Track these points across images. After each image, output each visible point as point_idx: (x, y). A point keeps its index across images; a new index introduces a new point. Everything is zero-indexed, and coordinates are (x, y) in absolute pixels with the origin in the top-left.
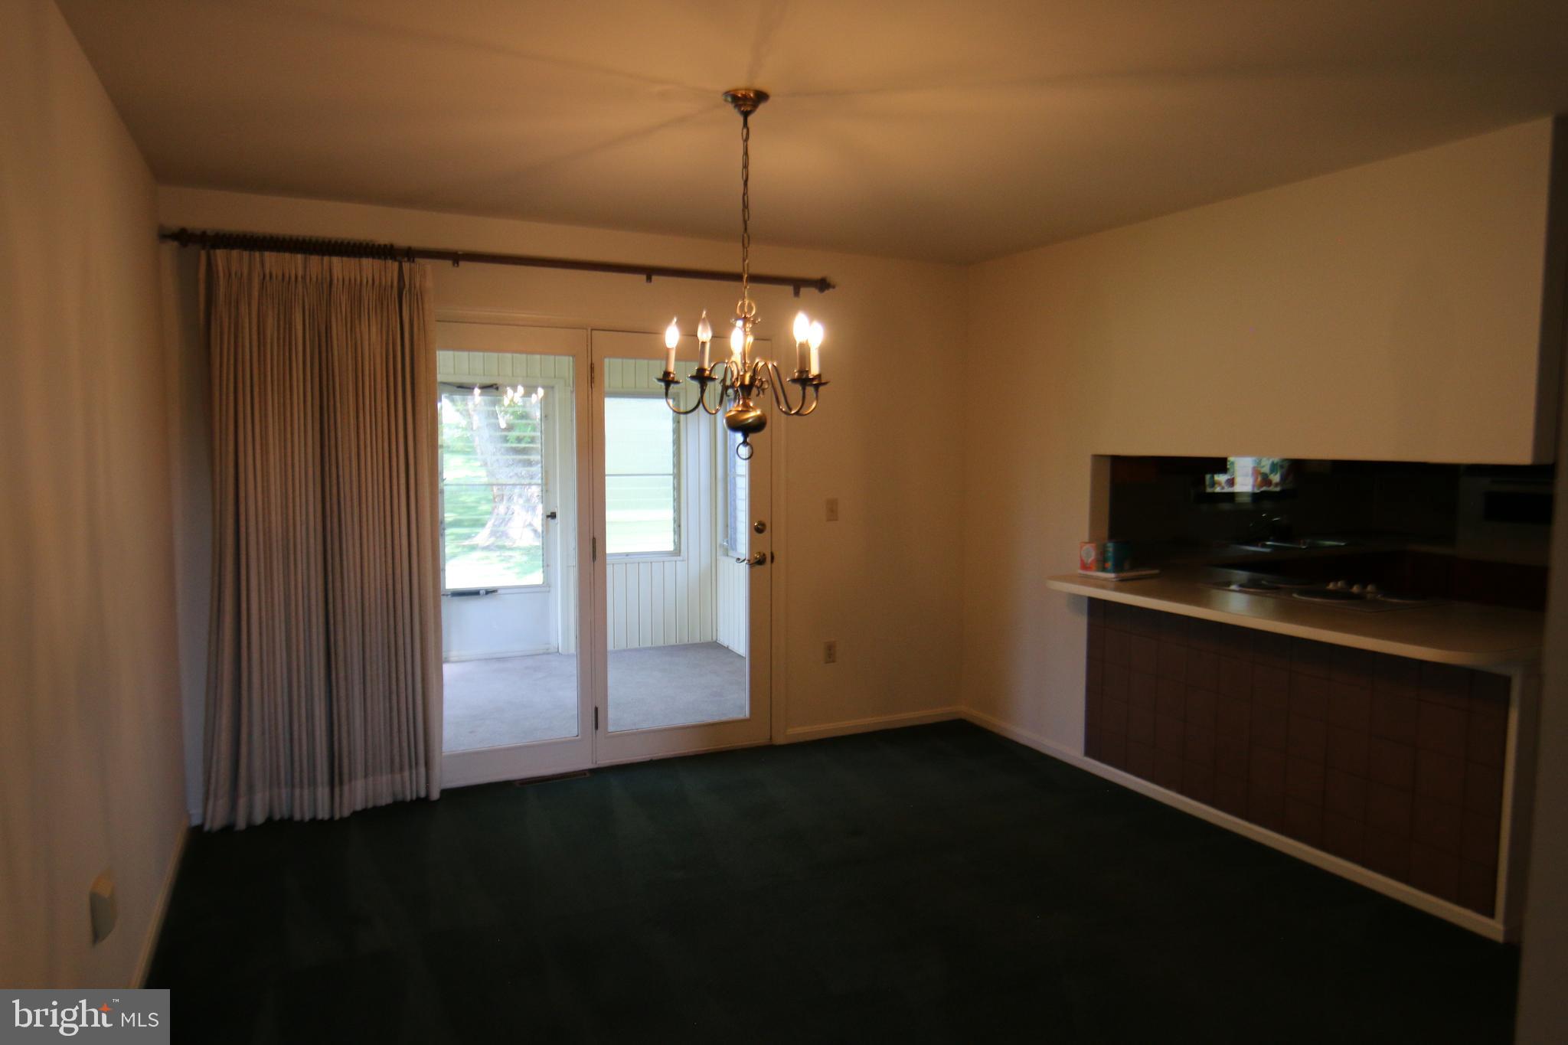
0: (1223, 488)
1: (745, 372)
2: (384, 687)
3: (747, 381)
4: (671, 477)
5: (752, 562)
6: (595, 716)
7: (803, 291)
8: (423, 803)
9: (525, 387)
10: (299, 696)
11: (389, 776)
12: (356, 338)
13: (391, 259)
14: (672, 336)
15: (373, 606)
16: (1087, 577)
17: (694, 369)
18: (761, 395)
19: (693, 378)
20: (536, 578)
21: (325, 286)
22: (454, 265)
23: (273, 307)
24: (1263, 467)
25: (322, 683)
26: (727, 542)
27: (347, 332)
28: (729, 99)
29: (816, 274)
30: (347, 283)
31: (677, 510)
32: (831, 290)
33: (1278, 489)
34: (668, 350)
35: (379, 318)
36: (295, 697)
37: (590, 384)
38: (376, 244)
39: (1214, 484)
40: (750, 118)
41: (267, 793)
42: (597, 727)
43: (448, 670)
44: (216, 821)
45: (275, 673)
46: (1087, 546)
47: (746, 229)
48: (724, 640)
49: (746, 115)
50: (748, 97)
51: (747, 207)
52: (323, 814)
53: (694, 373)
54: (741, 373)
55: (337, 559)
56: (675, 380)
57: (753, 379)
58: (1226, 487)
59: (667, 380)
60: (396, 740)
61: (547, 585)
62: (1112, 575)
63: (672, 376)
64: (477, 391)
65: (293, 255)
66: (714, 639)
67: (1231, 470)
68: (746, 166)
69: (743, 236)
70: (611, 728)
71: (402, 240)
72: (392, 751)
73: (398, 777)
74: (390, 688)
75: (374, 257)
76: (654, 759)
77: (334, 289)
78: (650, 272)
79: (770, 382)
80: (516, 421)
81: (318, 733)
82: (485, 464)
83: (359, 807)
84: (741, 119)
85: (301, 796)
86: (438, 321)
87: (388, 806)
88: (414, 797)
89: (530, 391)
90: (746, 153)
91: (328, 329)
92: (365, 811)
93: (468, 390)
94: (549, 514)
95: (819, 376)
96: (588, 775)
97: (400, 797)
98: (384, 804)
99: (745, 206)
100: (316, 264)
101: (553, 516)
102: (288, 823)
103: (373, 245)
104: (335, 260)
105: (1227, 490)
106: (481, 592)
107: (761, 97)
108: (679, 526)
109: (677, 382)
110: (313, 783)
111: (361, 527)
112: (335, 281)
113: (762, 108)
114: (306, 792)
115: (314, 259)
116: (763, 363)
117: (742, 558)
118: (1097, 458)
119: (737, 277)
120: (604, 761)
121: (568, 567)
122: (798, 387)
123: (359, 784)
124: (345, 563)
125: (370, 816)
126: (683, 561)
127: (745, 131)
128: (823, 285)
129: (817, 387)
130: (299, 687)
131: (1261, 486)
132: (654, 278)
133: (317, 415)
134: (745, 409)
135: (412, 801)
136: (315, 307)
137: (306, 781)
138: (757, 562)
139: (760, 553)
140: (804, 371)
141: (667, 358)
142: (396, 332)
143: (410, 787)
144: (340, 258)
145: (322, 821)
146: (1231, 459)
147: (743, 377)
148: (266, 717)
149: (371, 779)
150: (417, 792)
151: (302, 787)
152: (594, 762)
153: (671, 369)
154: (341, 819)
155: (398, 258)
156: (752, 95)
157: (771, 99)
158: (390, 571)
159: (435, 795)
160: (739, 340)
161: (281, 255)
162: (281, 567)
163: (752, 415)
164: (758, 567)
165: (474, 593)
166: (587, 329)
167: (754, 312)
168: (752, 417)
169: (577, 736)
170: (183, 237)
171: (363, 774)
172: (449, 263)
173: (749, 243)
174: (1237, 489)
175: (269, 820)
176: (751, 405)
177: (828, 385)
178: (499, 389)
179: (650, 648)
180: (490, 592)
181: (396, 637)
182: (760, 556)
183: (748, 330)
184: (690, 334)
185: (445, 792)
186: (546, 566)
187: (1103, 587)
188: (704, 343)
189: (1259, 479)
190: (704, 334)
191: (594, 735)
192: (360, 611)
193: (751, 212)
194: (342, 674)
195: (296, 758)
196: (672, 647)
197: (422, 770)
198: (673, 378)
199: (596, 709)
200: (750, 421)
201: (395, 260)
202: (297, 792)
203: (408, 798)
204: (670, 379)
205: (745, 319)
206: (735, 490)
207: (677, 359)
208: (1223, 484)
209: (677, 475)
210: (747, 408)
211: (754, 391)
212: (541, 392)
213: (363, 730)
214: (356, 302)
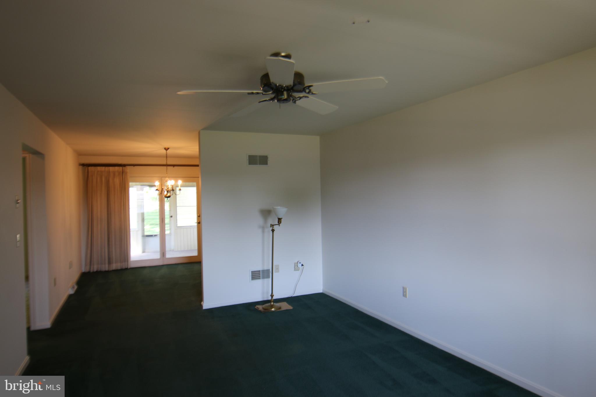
2: (119, 246)
6: (163, 253)
8: (126, 269)
11: (120, 264)
12: (114, 181)
15: (117, 231)
21: (108, 172)
23: (99, 177)
25: (107, 245)
27: (112, 180)
30: (112, 172)
35: (119, 177)
38: (119, 164)
41: (97, 265)
42: (163, 256)
44: (87, 270)
49: (166, 151)
50: (166, 149)
52: (107, 269)
55: (110, 222)
60: (121, 257)
65: (103, 167)
70: (166, 257)
71: (123, 163)
72: (120, 259)
73: (122, 264)
75: (118, 167)
76: (176, 263)
77: (110, 173)
78: (174, 166)
81: (106, 254)
83: (114, 269)
86: (130, 178)
87: (120, 269)
91: (109, 180)
96: (161, 266)
97: (122, 268)
100: (107, 168)
101: (172, 217)
102: (101, 272)
104: (111, 167)
107: (168, 149)
110: (105, 263)
111: (115, 216)
112: (110, 171)
114: (104, 265)
120: (165, 263)
123: (114, 264)
124: (112, 223)
125: (116, 271)
133: (107, 196)
136: (107, 176)
142: (122, 180)
143: (124, 265)
145: (107, 271)
149: (116, 264)
151: (103, 263)
152: (163, 263)
154: (110, 271)
158: (120, 224)
159: (129, 268)
161: (101, 167)
165: (151, 236)
166: (161, 177)
169: (159, 258)
170: (83, 165)
171: (115, 262)
175: (97, 271)
180: (155, 236)
181: (121, 237)
182: (199, 222)
185: (131, 268)
186: (171, 229)
191: (163, 258)
192: (114, 232)
194: (111, 244)
195: (102, 258)
197: (126, 263)
201: (122, 167)
202: (102, 265)
203: (124, 268)
213: (115, 254)
214: (114, 175)
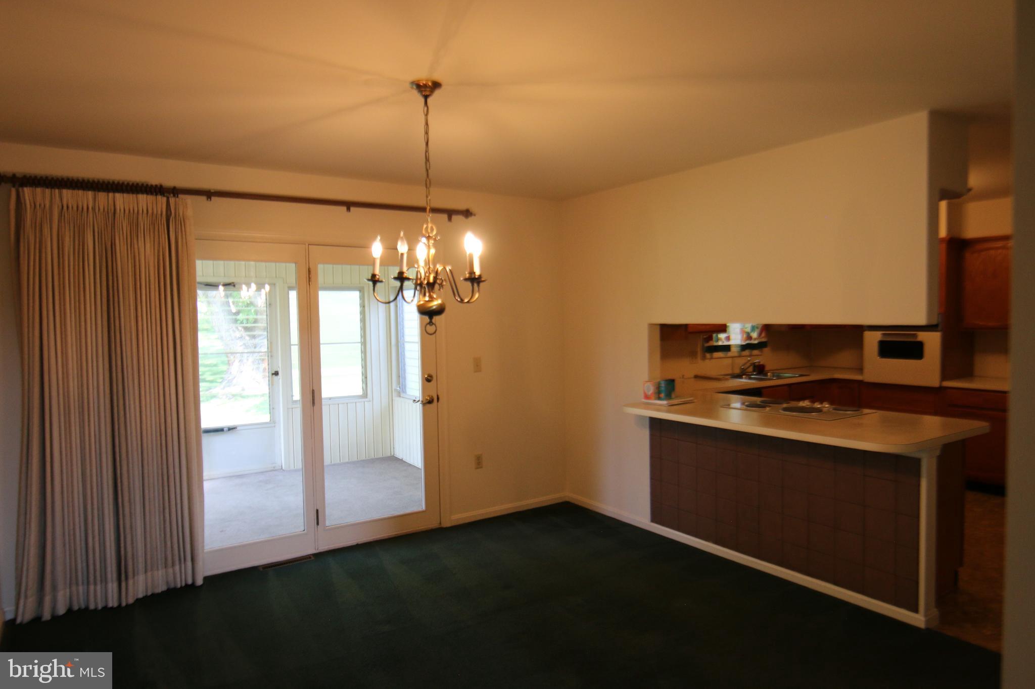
0: (723, 342)
1: (430, 273)
2: (159, 504)
3: (431, 280)
4: (360, 345)
5: (424, 402)
6: (316, 515)
7: (454, 217)
8: (190, 588)
9: (257, 284)
10: (93, 516)
11: (164, 570)
12: (134, 253)
13: (161, 195)
14: (377, 249)
15: (150, 446)
16: (648, 404)
17: (395, 272)
18: (441, 290)
19: (395, 278)
20: (266, 418)
21: (110, 215)
22: (208, 199)
23: (70, 230)
24: (746, 328)
25: (111, 507)
26: (400, 387)
27: (127, 249)
28: (415, 87)
29: (462, 206)
30: (127, 212)
31: (365, 367)
32: (473, 217)
33: (756, 342)
34: (374, 260)
35: (152, 236)
36: (90, 517)
37: (308, 282)
38: (149, 184)
39: (718, 340)
40: (429, 100)
41: (68, 590)
42: (318, 524)
43: (207, 485)
44: (26, 615)
45: (73, 501)
46: (649, 384)
47: (428, 175)
48: (399, 454)
49: (426, 97)
50: (428, 85)
51: (429, 161)
52: (113, 603)
53: (396, 275)
54: (427, 275)
55: (122, 413)
56: (380, 280)
57: (435, 278)
58: (725, 342)
59: (374, 280)
60: (169, 543)
61: (273, 422)
62: (665, 402)
63: (377, 277)
64: (221, 288)
65: (85, 192)
66: (392, 454)
67: (728, 331)
68: (427, 133)
69: (426, 181)
70: (328, 523)
71: (169, 182)
72: (166, 551)
73: (170, 570)
74: (164, 504)
75: (147, 194)
76: (359, 543)
77: (117, 215)
78: (349, 205)
79: (448, 281)
80: (244, 308)
81: (108, 544)
82: (221, 338)
83: (141, 596)
84: (423, 100)
85: (95, 591)
86: (196, 239)
87: (163, 592)
88: (183, 584)
89: (260, 287)
90: (427, 124)
91: (113, 244)
92: (146, 598)
93: (215, 287)
94: (274, 372)
95: (480, 276)
96: (313, 558)
97: (172, 586)
98: (160, 591)
99: (427, 159)
101: (276, 373)
102: (85, 612)
103: (147, 185)
104: (118, 195)
105: (726, 343)
106: (225, 429)
107: (436, 85)
108: (366, 378)
109: (381, 282)
110: (104, 580)
111: (140, 388)
112: (118, 211)
113: (437, 93)
114: (99, 587)
115: (102, 196)
116: (442, 268)
117: (417, 400)
118: (652, 326)
119: (422, 209)
120: (323, 547)
121: (288, 409)
122: (469, 284)
123: (141, 578)
124: (128, 416)
125: (150, 602)
126: (369, 401)
127: (426, 109)
128: (467, 213)
129: (479, 283)
130: (93, 509)
131: (746, 340)
132: (352, 209)
133: (105, 308)
134: (430, 300)
135: (181, 587)
136: (103, 229)
137: (98, 578)
138: (428, 402)
139: (429, 396)
140: (472, 272)
141: (374, 264)
142: (165, 248)
143: (179, 577)
144: (122, 194)
145: (112, 608)
146: (728, 324)
147: (429, 277)
148: (67, 533)
149: (149, 574)
150: (186, 581)
151: (95, 584)
152: (317, 548)
153: (377, 272)
154: (127, 605)
155: (166, 195)
156: (430, 84)
157: (443, 88)
158: (163, 420)
159: (199, 582)
160: (423, 251)
161: (76, 192)
162: (77, 420)
163: (435, 303)
164: (429, 406)
165: (220, 430)
166: (305, 244)
167: (434, 233)
168: (435, 305)
169: (304, 530)
171: (144, 570)
172: (204, 198)
173: (430, 186)
174: (731, 343)
175: (70, 611)
176: (435, 296)
177: (487, 281)
178: (236, 286)
179: (348, 463)
180: (231, 429)
181: (168, 468)
182: (430, 398)
183: (431, 245)
184: (391, 248)
185: (206, 579)
186: (272, 409)
187: (658, 410)
188: (402, 254)
189: (745, 336)
190: (402, 247)
191: (316, 529)
192: (140, 450)
193: (431, 164)
194: (126, 499)
195: (91, 562)
196: (363, 461)
197: (189, 564)
198: (379, 278)
199: (317, 511)
200: (434, 307)
201: (164, 196)
202: (92, 587)
203: (179, 586)
204: (376, 279)
205: (428, 238)
206: (404, 352)
207: (381, 265)
208: (723, 340)
209: (364, 343)
210: (432, 299)
211: (437, 286)
212: (267, 287)
213: (143, 538)
214: (134, 225)
